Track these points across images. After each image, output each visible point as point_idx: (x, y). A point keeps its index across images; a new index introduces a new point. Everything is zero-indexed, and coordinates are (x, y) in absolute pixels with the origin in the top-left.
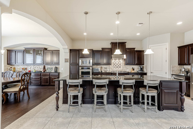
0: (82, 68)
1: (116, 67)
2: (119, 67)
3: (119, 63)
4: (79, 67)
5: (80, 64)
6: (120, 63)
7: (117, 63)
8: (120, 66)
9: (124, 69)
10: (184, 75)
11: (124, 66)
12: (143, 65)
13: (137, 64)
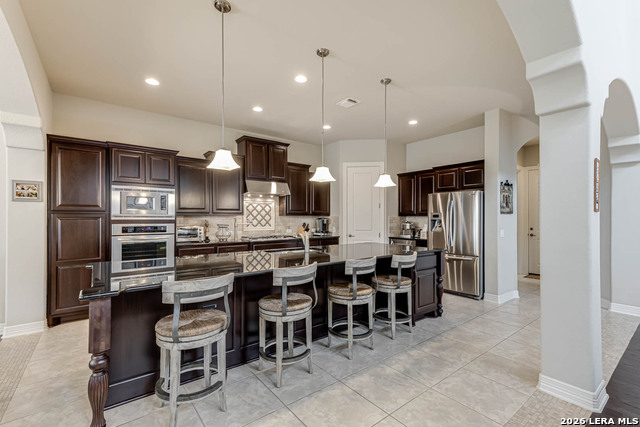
0: (125, 230)
1: (255, 222)
2: (263, 222)
3: (263, 209)
4: (109, 223)
5: (115, 211)
6: (267, 209)
7: (259, 208)
8: (267, 218)
9: (279, 228)
10: (409, 237)
11: (279, 218)
12: (329, 215)
13: (314, 214)
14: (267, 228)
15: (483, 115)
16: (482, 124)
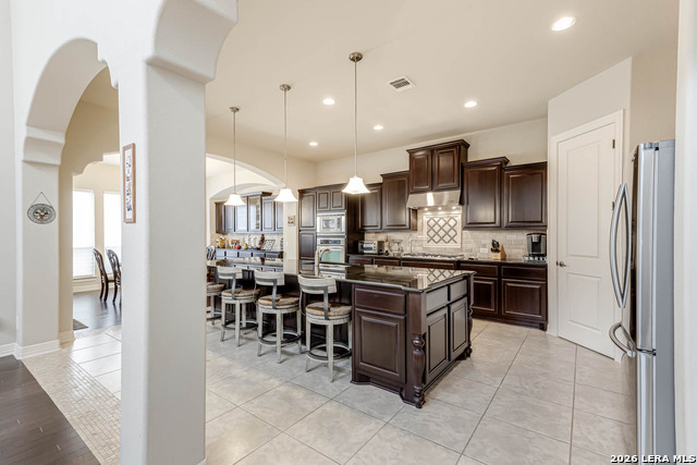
1: (437, 238)
3: (447, 223)
4: (317, 237)
5: (318, 230)
6: (452, 223)
7: (442, 223)
8: (452, 233)
9: (470, 246)
11: (468, 235)
14: (452, 245)
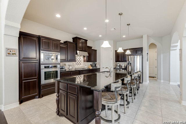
0: (45, 67)
2: (80, 64)
4: (40, 64)
5: (42, 60)
6: (80, 60)
9: (83, 66)
10: (119, 68)
11: (84, 63)
12: (96, 61)
15: (143, 36)
16: (142, 38)
